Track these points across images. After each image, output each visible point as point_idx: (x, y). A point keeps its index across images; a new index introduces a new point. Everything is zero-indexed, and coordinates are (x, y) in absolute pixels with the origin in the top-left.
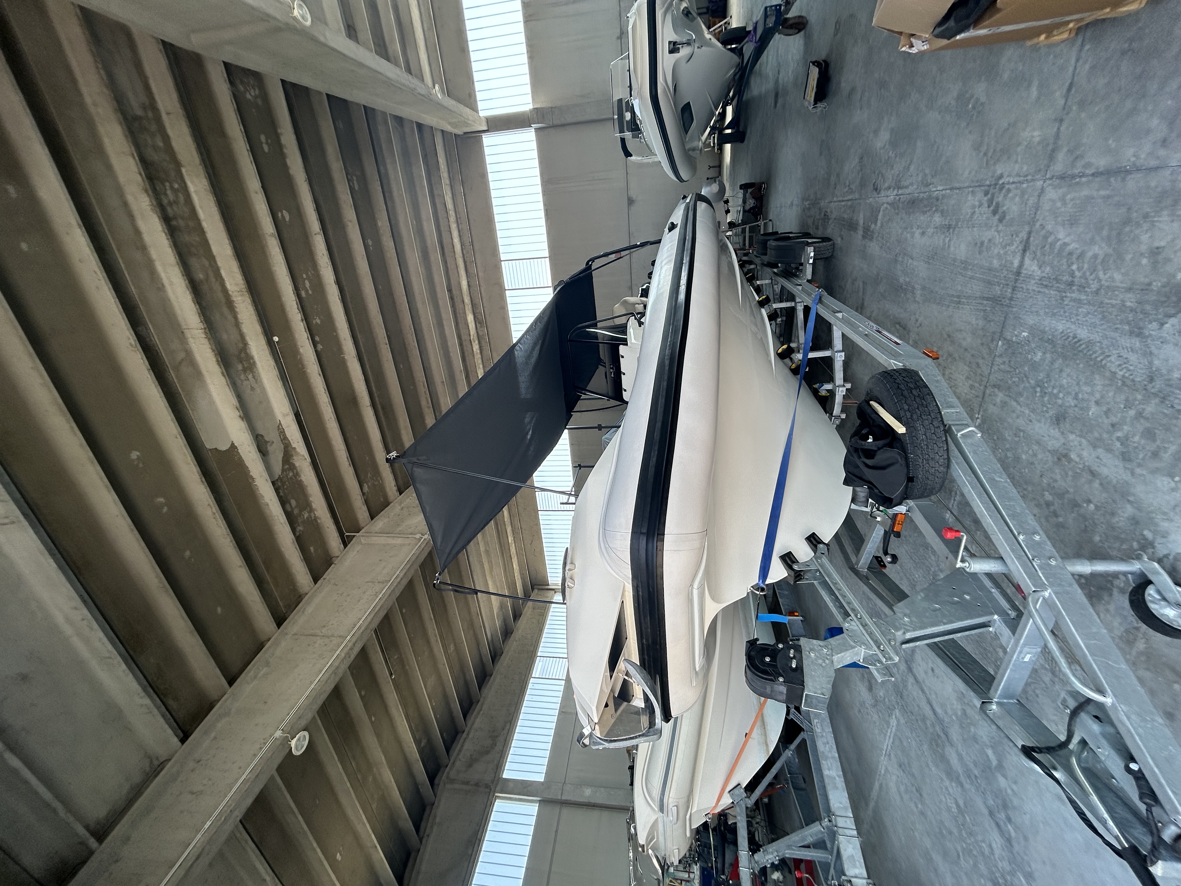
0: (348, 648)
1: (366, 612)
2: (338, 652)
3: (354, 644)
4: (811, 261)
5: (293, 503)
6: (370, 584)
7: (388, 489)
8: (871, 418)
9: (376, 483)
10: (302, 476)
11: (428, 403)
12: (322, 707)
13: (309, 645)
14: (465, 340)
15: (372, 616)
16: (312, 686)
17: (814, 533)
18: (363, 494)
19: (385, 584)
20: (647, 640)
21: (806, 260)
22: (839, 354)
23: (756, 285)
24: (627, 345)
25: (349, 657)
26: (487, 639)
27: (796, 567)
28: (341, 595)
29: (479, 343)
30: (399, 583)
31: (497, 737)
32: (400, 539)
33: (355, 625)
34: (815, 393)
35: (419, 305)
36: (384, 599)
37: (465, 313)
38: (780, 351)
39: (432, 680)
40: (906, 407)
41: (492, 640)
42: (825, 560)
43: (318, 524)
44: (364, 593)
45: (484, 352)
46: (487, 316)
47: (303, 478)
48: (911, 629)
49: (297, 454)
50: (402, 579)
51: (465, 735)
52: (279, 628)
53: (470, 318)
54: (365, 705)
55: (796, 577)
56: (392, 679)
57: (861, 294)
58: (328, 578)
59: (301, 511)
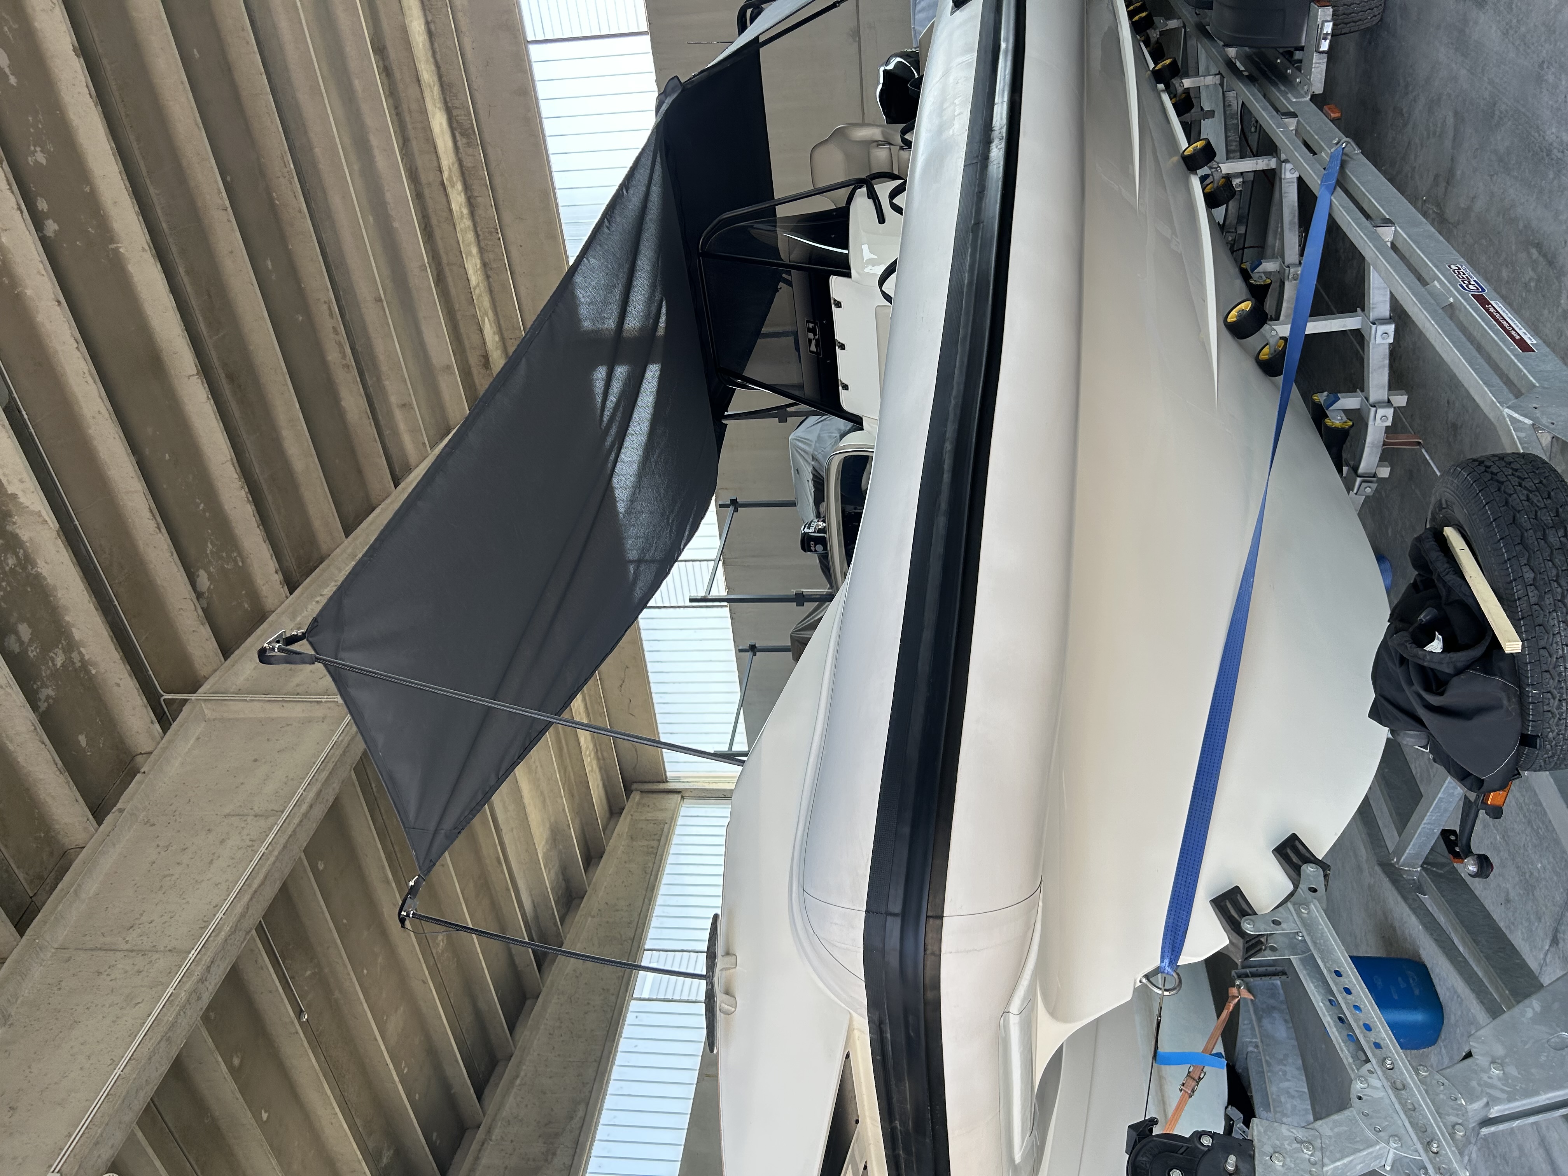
0: (195, 978)
1: (229, 891)
2: (170, 990)
3: (208, 969)
4: (1325, 46)
5: (24, 631)
6: (234, 820)
7: (259, 581)
8: (1445, 583)
9: (229, 567)
10: (40, 563)
11: (344, 356)
12: (147, 1109)
13: (100, 973)
14: (429, 184)
15: (247, 897)
16: (118, 1071)
17: (1294, 838)
18: (199, 595)
19: (271, 820)
20: (903, 1123)
21: (1313, 42)
22: (1382, 329)
23: (1180, 90)
24: (848, 275)
25: (199, 998)
26: (524, 915)
27: (1248, 927)
28: (167, 848)
29: (467, 188)
30: (305, 815)
31: (557, 1135)
32: (299, 707)
33: (207, 922)
34: (1318, 415)
35: (303, 97)
36: (272, 859)
37: (424, 112)
38: (1233, 317)
39: (396, 1022)
40: (1529, 575)
41: (536, 917)
42: (1316, 911)
43: (91, 678)
44: (222, 842)
45: (480, 212)
46: (482, 114)
47: (43, 568)
48: (1504, 1096)
49: (23, 509)
50: (311, 807)
51: (480, 1134)
52: (22, 935)
53: (439, 122)
54: (243, 1089)
55: (1248, 950)
56: (301, 1024)
57: (1448, 143)
58: (129, 807)
59: (46, 649)
